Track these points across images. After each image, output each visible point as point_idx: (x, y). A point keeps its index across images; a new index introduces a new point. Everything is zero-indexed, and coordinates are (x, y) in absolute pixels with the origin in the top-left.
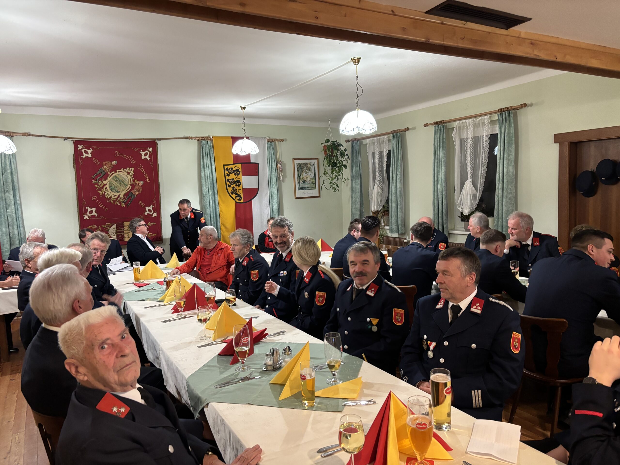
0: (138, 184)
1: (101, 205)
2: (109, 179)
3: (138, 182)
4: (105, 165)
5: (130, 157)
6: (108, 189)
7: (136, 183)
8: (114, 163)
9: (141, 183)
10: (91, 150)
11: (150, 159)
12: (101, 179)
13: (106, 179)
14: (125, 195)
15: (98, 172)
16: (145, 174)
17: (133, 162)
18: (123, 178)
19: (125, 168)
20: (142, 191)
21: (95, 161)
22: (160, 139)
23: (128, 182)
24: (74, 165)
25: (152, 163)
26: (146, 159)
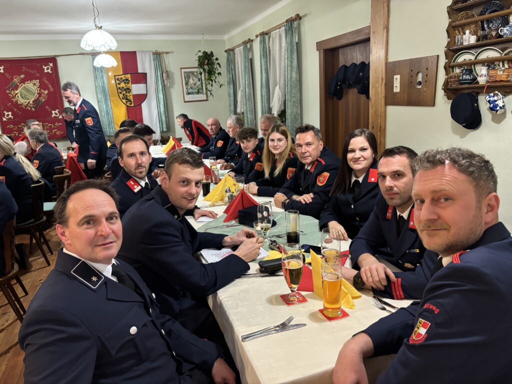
0: (44, 93)
1: (15, 110)
2: (19, 89)
3: (43, 91)
5: (34, 71)
6: (20, 97)
8: (22, 76)
10: (3, 67)
11: (52, 72)
13: (17, 89)
14: (33, 102)
15: (10, 84)
16: (49, 85)
17: (38, 75)
20: (47, 99)
21: (7, 75)
22: (59, 56)
25: (54, 76)
26: (48, 72)
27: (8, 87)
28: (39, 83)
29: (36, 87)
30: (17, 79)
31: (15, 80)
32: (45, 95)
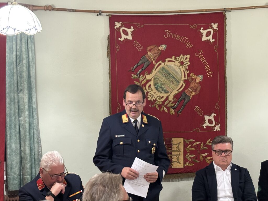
0: (195, 79)
2: (154, 72)
3: (194, 77)
4: (150, 51)
5: (185, 38)
6: (153, 87)
7: (192, 79)
8: (163, 47)
9: (199, 78)
10: (132, 29)
11: (214, 40)
12: (143, 73)
13: (149, 73)
14: (176, 96)
15: (140, 62)
16: (206, 65)
17: (189, 46)
18: (174, 70)
19: (177, 55)
20: (200, 91)
21: (137, 45)
22: (231, 10)
23: (181, 77)
24: (108, 52)
25: (216, 47)
26: (208, 41)
27: (136, 68)
28: (189, 61)
29: (183, 69)
30: (153, 53)
31: (149, 53)
32: (196, 84)
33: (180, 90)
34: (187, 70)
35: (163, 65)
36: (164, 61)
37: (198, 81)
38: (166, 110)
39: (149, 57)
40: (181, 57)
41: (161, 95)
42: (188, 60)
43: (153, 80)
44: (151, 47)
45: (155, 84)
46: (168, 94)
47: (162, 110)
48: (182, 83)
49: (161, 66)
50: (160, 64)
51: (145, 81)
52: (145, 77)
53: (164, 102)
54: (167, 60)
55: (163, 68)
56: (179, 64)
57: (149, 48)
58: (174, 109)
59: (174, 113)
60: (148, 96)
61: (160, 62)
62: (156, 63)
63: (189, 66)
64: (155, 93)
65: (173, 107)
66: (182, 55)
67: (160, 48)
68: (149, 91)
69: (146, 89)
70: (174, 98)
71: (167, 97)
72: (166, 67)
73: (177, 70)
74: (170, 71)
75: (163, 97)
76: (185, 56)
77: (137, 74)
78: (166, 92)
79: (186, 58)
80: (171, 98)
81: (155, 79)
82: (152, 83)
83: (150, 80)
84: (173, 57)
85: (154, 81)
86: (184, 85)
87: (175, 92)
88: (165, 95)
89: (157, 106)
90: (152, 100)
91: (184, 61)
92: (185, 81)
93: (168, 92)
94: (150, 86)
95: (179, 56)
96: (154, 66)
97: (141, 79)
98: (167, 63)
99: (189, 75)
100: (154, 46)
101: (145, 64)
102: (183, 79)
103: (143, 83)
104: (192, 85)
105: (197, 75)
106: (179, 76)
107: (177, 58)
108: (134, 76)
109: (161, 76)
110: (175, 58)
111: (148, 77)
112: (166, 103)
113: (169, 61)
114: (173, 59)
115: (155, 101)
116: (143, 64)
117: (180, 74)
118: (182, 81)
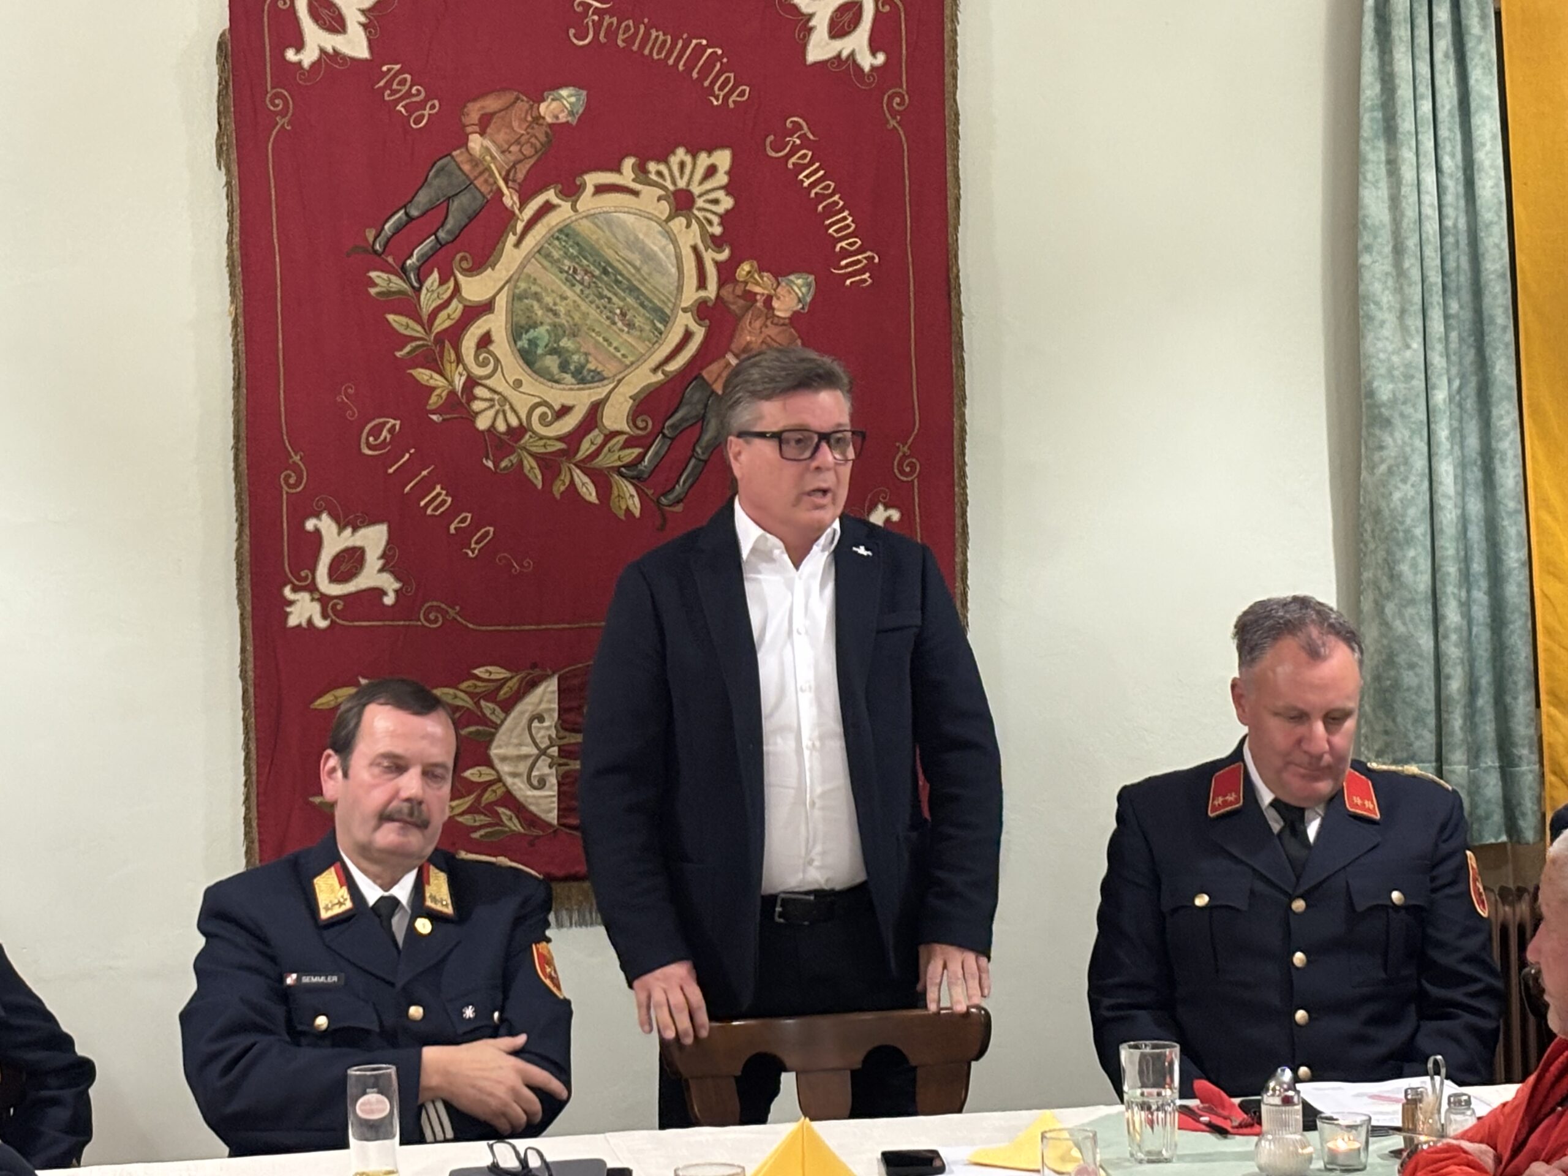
0: (768, 300)
1: (437, 500)
2: (511, 257)
3: (762, 285)
4: (484, 124)
5: (700, 50)
6: (501, 346)
7: (751, 297)
8: (563, 104)
9: (794, 293)
11: (881, 58)
12: (442, 261)
13: (483, 260)
14: (644, 404)
15: (423, 198)
16: (830, 211)
18: (635, 244)
19: (652, 150)
21: (403, 89)
23: (680, 288)
24: (219, 136)
25: (898, 99)
26: (845, 65)
27: (397, 230)
28: (728, 189)
29: (689, 235)
30: (501, 137)
31: (476, 143)
32: (772, 331)
33: (673, 366)
34: (717, 242)
35: (564, 212)
36: (572, 191)
37: (785, 306)
38: (589, 491)
39: (475, 162)
40: (674, 161)
41: (557, 396)
42: (721, 178)
43: (501, 302)
44: (491, 103)
45: (516, 332)
46: (597, 393)
47: (559, 488)
48: (684, 320)
49: (553, 220)
50: (547, 208)
51: (455, 309)
52: (457, 289)
53: (573, 439)
54: (592, 179)
55: (565, 232)
56: (665, 208)
57: (474, 112)
58: (637, 480)
59: (635, 504)
60: (477, 406)
61: (550, 195)
62: (523, 203)
63: (725, 218)
64: (518, 384)
65: (631, 471)
66: (681, 153)
67: (548, 109)
68: (478, 371)
69: (459, 360)
70: (634, 416)
71: (595, 410)
72: (585, 227)
73: (656, 243)
74: (609, 254)
75: (565, 410)
76: (704, 160)
77: (403, 272)
78: (584, 377)
79: (711, 171)
80: (616, 417)
81: (516, 298)
82: (496, 323)
83: (487, 307)
84: (629, 163)
85: (511, 312)
86: (699, 333)
87: (642, 378)
88: (581, 400)
89: (529, 463)
90: (501, 427)
91: (696, 190)
92: (702, 310)
93: (598, 377)
94: (485, 341)
95: (663, 159)
96: (510, 217)
97: (427, 301)
98: (587, 201)
99: (726, 272)
100: (510, 96)
101: (455, 205)
102: (691, 295)
103: (442, 323)
104: (750, 334)
105: (780, 272)
106: (665, 283)
107: (652, 166)
108: (382, 281)
109: (551, 280)
110: (641, 170)
111: (475, 288)
112: (586, 447)
113: (600, 189)
114: (627, 174)
115: (518, 433)
116: (439, 209)
117: (674, 270)
118: (685, 310)
